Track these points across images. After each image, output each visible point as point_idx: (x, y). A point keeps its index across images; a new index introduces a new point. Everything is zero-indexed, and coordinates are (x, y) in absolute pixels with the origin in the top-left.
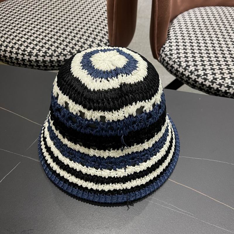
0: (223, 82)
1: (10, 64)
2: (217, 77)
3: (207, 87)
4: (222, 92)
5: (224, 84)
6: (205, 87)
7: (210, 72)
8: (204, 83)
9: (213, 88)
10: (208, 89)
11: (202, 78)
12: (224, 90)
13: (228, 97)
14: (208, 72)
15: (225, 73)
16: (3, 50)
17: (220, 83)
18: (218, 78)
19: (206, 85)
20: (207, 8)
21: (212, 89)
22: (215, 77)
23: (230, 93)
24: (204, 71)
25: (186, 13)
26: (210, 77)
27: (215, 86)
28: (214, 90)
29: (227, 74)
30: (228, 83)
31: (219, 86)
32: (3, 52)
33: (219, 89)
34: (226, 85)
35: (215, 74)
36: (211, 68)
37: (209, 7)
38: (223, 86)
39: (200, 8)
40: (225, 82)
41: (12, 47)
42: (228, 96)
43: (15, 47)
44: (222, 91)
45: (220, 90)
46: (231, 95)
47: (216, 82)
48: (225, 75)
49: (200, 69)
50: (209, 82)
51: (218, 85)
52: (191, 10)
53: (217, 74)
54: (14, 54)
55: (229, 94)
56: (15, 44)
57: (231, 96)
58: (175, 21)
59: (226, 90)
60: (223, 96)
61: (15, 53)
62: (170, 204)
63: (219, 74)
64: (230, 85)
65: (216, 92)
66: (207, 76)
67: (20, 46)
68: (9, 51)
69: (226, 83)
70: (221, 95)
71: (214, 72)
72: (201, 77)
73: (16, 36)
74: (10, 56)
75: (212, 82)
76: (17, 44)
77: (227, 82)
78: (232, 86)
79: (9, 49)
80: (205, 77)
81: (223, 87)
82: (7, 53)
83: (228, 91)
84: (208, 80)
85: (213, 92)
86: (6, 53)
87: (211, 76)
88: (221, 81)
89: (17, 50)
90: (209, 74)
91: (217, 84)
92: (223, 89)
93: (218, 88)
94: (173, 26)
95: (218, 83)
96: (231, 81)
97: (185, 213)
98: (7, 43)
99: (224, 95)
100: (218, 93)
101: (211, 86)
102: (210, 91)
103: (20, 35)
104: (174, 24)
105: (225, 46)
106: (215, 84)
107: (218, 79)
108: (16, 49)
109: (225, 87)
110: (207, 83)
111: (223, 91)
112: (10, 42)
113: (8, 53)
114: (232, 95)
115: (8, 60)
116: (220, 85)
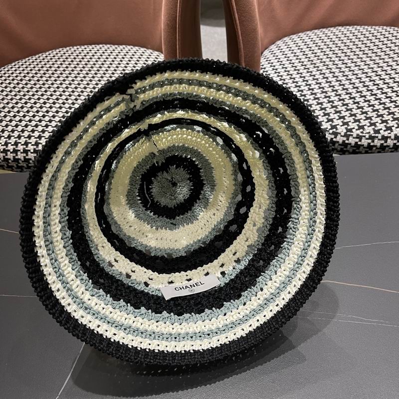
0: (362, 132)
1: (25, 170)
2: (352, 127)
3: (340, 145)
4: (364, 148)
5: (364, 135)
6: (337, 145)
7: (340, 122)
8: (334, 140)
9: (350, 144)
10: (343, 147)
11: (330, 134)
12: (366, 144)
13: (374, 153)
14: (336, 122)
15: (361, 119)
16: (12, 151)
17: (358, 135)
18: (354, 128)
19: (338, 142)
20: (301, 35)
21: (349, 146)
22: (349, 128)
23: (376, 146)
24: (331, 123)
25: (273, 47)
26: (342, 130)
27: (352, 141)
28: (351, 147)
29: (364, 120)
30: (369, 133)
31: (357, 140)
32: (12, 154)
33: (359, 143)
34: (367, 136)
35: (347, 124)
36: (338, 116)
37: (304, 33)
38: (363, 138)
39: (291, 36)
40: (364, 132)
41: (26, 144)
42: (373, 151)
43: (31, 143)
44: (363, 145)
45: (361, 145)
46: (377, 148)
47: (352, 135)
48: (363, 123)
49: (323, 121)
50: (341, 136)
51: (357, 138)
52: (280, 41)
53: (350, 123)
54: (32, 153)
55: (374, 148)
56: (29, 137)
57: (378, 150)
58: (263, 61)
59: (369, 144)
60: (366, 152)
61: (32, 151)
62: (350, 316)
63: (353, 123)
64: (373, 135)
65: (355, 148)
66: (337, 129)
67: (38, 139)
68: (22, 151)
69: (367, 133)
70: (363, 152)
71: (345, 121)
72: (329, 131)
73: (26, 126)
74: (24, 157)
75: (347, 136)
76: (32, 138)
77: (368, 131)
78: (377, 135)
79: (20, 147)
80: (334, 130)
81: (363, 140)
82: (19, 153)
83: (372, 144)
84: (340, 133)
85: (351, 150)
86: (17, 155)
87: (343, 127)
88: (358, 132)
89: (35, 147)
90: (338, 125)
91: (354, 138)
92: (365, 142)
93: (356, 143)
94: (262, 69)
95: (355, 135)
96: (373, 129)
97: (377, 322)
98: (15, 138)
99: (368, 151)
100: (357, 151)
101: (347, 142)
102: (345, 149)
103: (33, 123)
104: (263, 65)
105: (347, 82)
106: (351, 138)
107: (354, 130)
108: (32, 145)
109: (367, 139)
110: (340, 139)
111: (365, 146)
112: (19, 137)
113: (21, 153)
114: (380, 148)
115: (21, 164)
116: (359, 137)
